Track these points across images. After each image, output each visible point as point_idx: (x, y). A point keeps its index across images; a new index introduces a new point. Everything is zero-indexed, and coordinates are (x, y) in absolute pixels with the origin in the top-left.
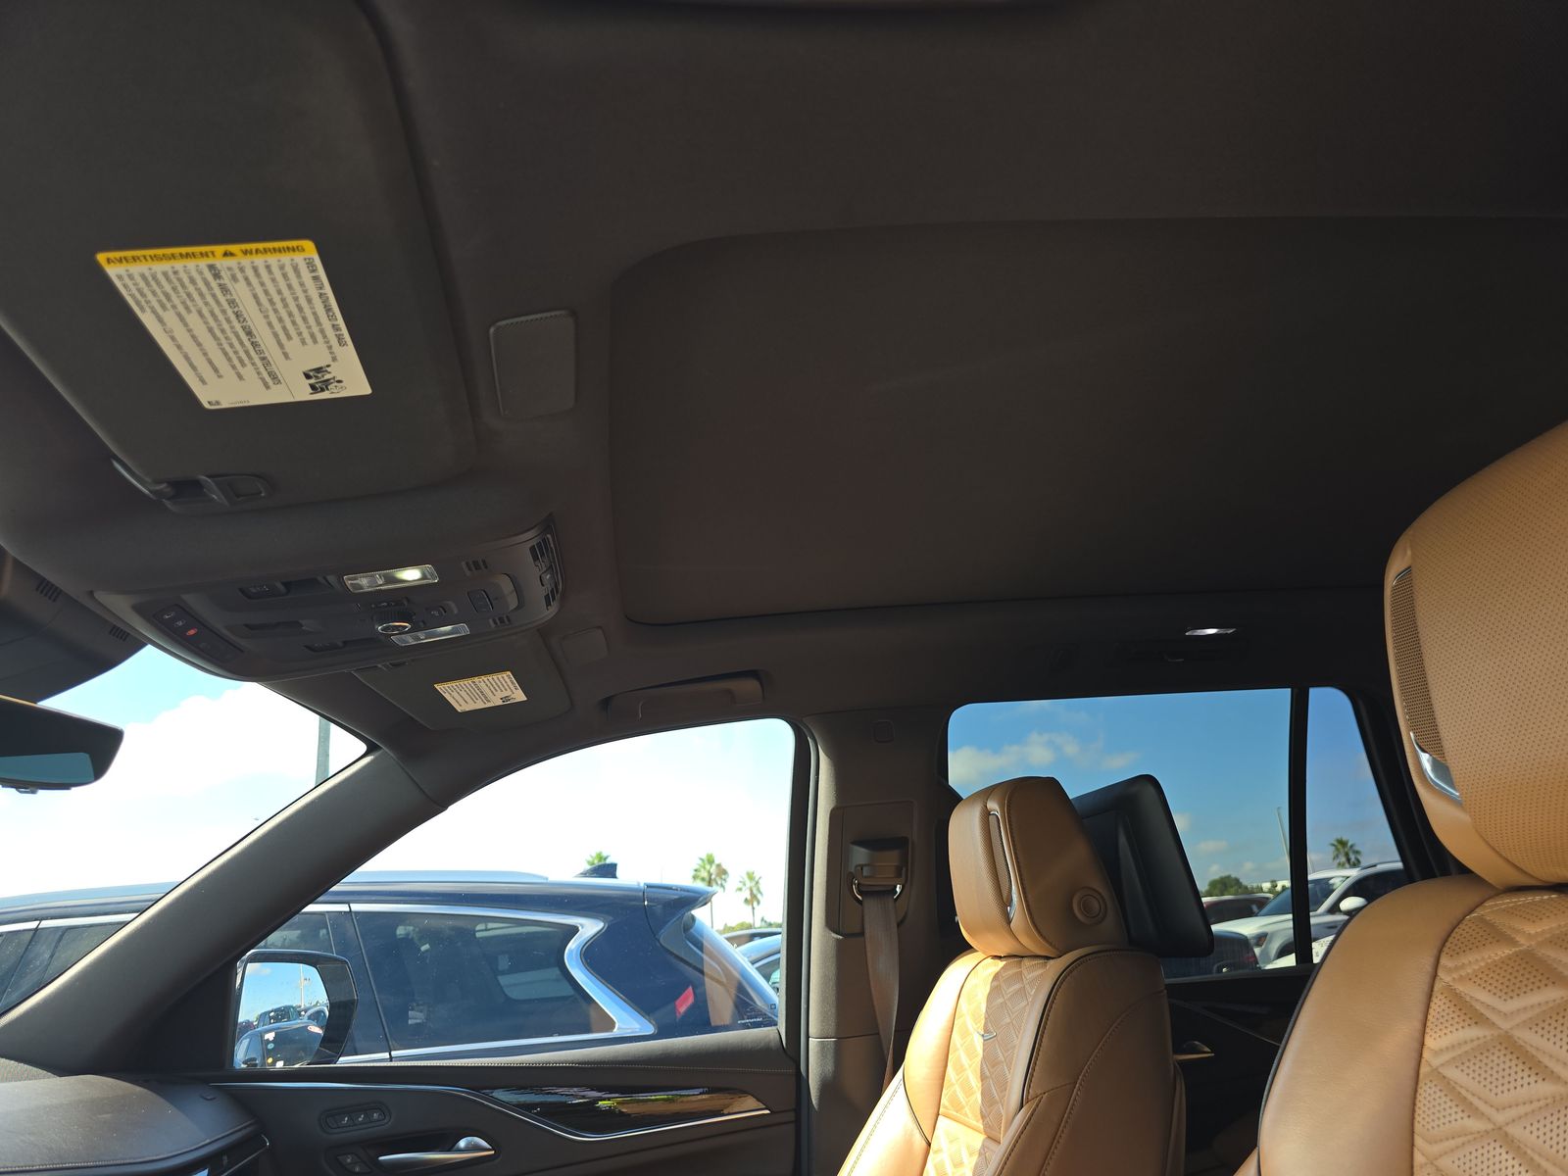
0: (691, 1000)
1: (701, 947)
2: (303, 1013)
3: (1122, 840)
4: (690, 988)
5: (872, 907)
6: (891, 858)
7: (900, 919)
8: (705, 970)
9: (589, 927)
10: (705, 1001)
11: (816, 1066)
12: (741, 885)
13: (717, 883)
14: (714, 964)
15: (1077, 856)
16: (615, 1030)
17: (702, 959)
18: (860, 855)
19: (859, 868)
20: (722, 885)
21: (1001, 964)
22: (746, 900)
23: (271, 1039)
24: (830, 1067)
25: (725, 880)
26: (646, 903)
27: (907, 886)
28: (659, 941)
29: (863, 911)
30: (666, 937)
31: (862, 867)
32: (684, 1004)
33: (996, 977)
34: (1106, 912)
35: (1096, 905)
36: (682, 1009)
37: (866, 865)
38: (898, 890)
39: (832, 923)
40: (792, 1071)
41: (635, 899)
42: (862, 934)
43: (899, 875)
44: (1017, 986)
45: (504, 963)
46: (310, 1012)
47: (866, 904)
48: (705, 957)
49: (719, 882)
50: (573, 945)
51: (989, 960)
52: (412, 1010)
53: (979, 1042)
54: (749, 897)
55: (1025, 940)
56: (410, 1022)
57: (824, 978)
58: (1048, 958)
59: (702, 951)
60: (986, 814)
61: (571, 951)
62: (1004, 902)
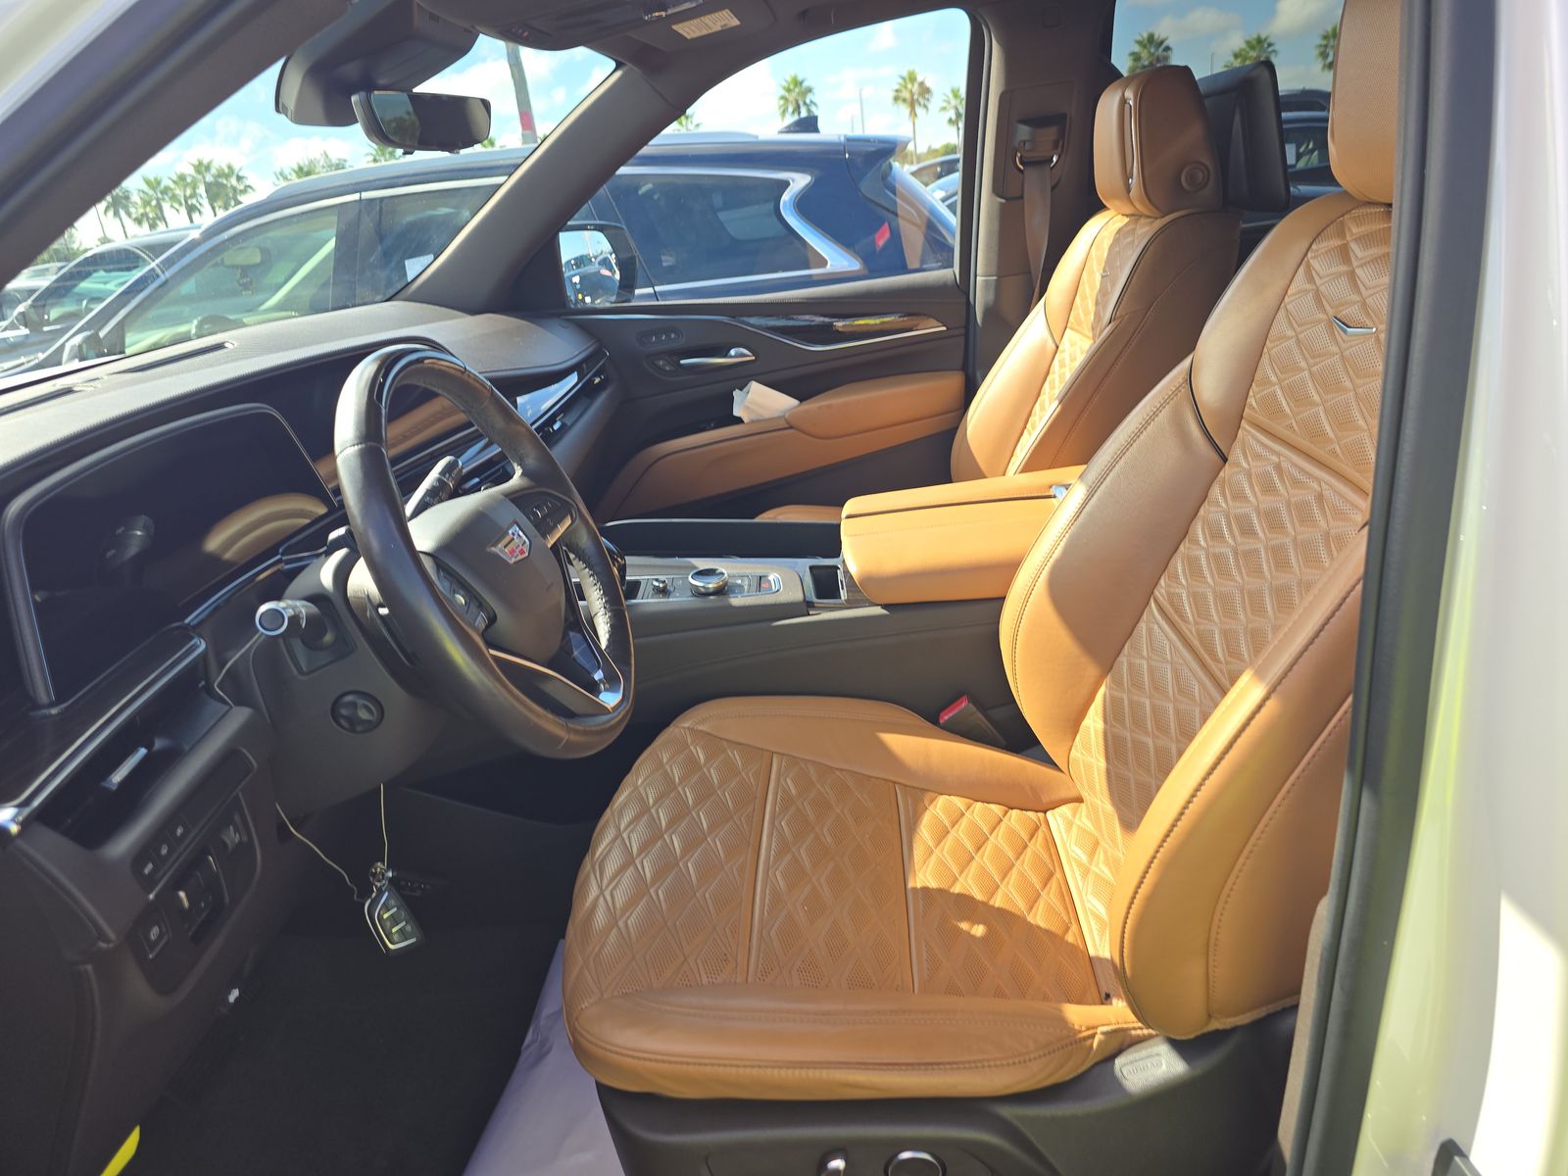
0: (887, 235)
1: (894, 191)
2: (593, 260)
3: (1237, 119)
4: (886, 224)
5: (1032, 175)
6: (1051, 133)
7: (1053, 184)
8: (899, 212)
9: (799, 181)
10: (899, 237)
11: (981, 298)
12: (945, 104)
13: (920, 104)
14: (907, 207)
15: (1192, 137)
16: (828, 266)
17: (895, 202)
18: (1024, 132)
19: (1022, 144)
20: (925, 106)
21: (1126, 220)
22: (950, 121)
23: (578, 282)
24: (991, 297)
25: (928, 100)
26: (847, 156)
27: (1063, 156)
28: (860, 191)
29: (1023, 180)
30: (867, 187)
31: (1025, 142)
32: (882, 239)
33: (1119, 231)
34: (1208, 179)
35: (1200, 176)
36: (881, 243)
37: (1028, 141)
38: (1055, 159)
39: (998, 189)
40: (964, 300)
41: (837, 152)
42: (1022, 197)
43: (1056, 146)
44: (1130, 239)
45: (718, 200)
46: (599, 259)
47: (1025, 172)
48: (898, 200)
49: (922, 103)
50: (786, 197)
51: (1120, 216)
52: (664, 254)
53: (1098, 278)
54: (954, 117)
55: (1138, 206)
56: (664, 264)
57: (989, 233)
58: (1156, 218)
59: (895, 194)
60: (1123, 101)
61: (785, 202)
62: (1127, 175)
